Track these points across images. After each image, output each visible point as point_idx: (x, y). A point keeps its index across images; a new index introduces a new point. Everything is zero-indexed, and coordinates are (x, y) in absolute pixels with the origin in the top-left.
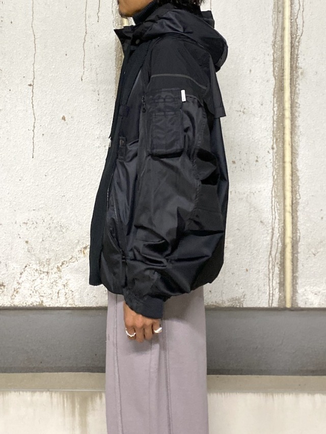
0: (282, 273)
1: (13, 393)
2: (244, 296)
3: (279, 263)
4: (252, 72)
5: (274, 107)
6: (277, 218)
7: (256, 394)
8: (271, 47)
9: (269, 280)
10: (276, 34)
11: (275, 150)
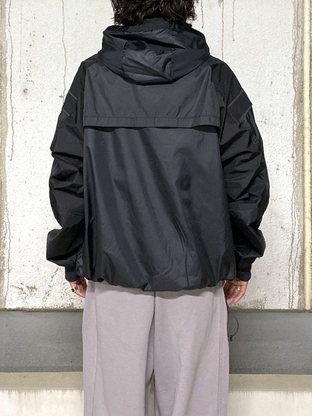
0: (301, 277)
1: (44, 391)
2: (266, 298)
3: (299, 267)
4: (273, 84)
5: (294, 118)
6: (297, 224)
7: (277, 393)
8: (291, 60)
9: (290, 283)
10: (296, 48)
11: (295, 159)
